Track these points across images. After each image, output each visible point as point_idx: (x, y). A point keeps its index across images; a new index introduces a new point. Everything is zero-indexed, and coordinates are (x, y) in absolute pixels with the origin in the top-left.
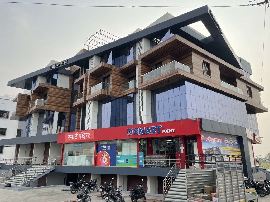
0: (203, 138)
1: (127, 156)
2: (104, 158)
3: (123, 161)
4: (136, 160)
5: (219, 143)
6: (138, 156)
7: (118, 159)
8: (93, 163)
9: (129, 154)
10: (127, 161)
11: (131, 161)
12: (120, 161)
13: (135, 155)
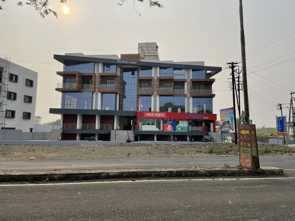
1: (182, 127)
2: (169, 127)
3: (180, 129)
6: (188, 127)
11: (184, 129)
12: (178, 129)
13: (186, 127)
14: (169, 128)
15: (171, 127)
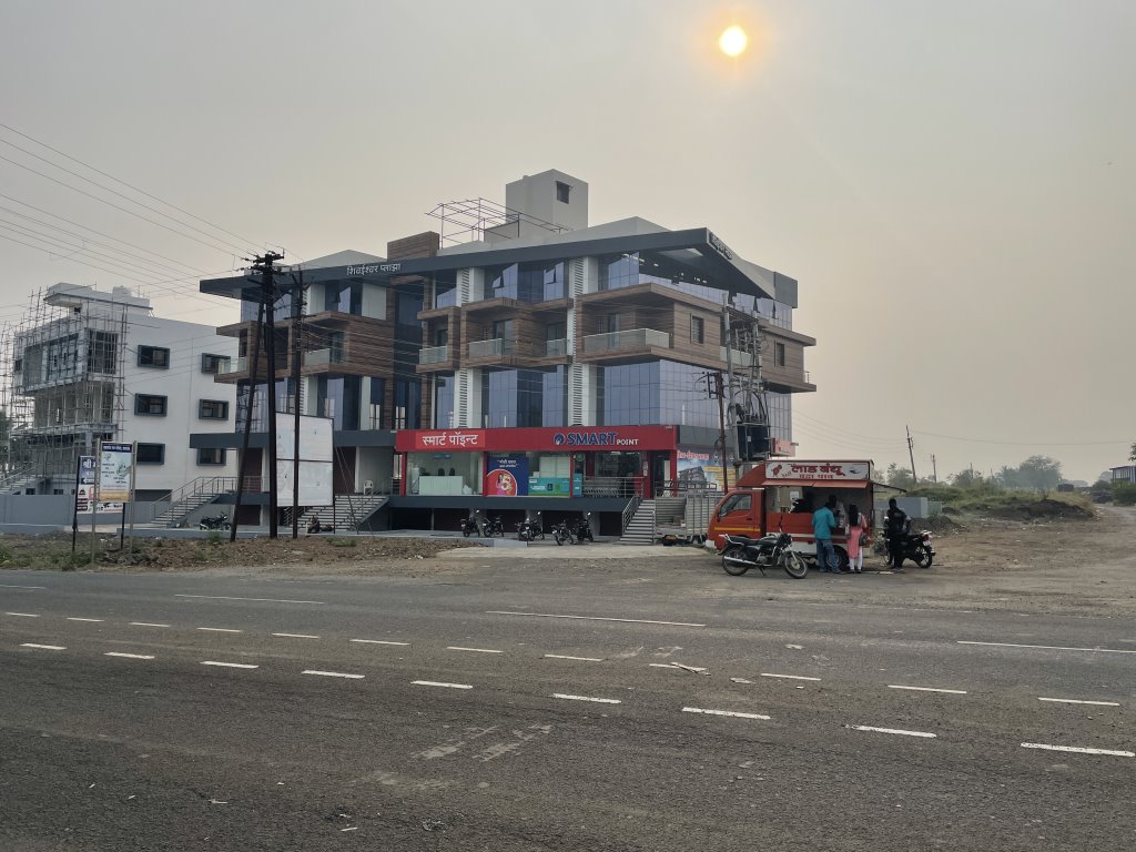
0: (680, 455)
1: (551, 479)
2: (504, 481)
3: (543, 488)
4: (568, 486)
5: (703, 461)
6: (571, 480)
7: (533, 484)
8: (481, 490)
9: (553, 476)
10: (550, 487)
11: (558, 487)
12: (536, 488)
13: (564, 479)
14: (506, 485)
15: (512, 481)
